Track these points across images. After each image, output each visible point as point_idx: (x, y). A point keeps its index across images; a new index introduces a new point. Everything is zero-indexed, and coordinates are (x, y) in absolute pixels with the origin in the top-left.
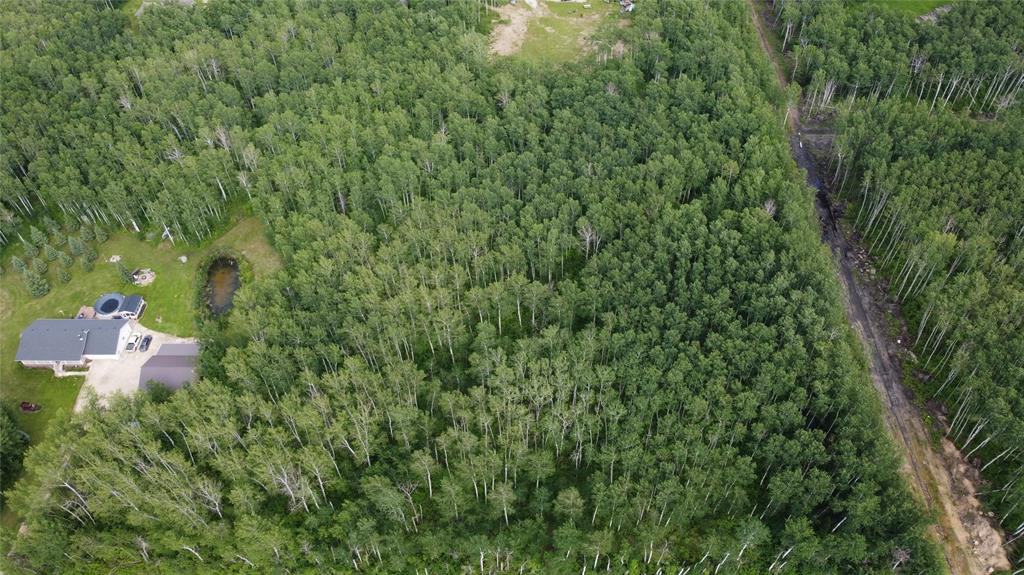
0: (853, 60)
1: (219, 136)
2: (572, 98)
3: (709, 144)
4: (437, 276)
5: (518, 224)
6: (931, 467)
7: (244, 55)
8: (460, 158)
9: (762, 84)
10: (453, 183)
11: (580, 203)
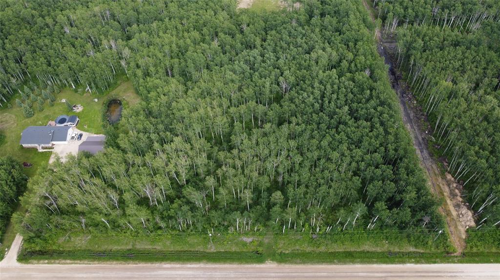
0: (406, 8)
1: (111, 44)
2: (276, 26)
3: (339, 45)
4: (215, 103)
5: (252, 81)
6: (441, 185)
7: (122, 9)
8: (225, 53)
9: (364, 21)
10: (221, 64)
11: (280, 71)
